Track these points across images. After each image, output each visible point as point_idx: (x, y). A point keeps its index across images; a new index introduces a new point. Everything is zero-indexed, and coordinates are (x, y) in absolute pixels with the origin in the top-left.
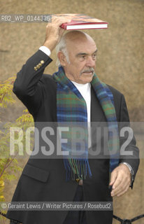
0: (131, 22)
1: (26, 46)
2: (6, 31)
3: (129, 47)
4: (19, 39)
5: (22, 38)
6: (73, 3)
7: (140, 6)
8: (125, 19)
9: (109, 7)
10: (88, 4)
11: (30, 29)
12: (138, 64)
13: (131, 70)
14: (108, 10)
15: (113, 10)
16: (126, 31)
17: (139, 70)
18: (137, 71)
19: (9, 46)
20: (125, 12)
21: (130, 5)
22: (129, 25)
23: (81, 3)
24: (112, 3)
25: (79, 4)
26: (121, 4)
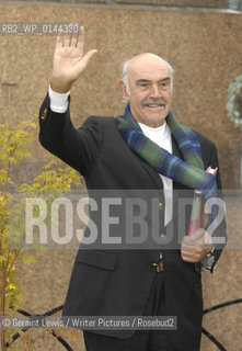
0: (186, 41)
1: (42, 76)
2: (13, 58)
3: (184, 76)
4: (32, 68)
5: (35, 67)
6: (105, 17)
7: (197, 19)
8: (177, 36)
9: (154, 21)
10: (126, 18)
11: (46, 54)
12: (197, 99)
13: (187, 108)
14: (154, 25)
15: (161, 26)
16: (179, 54)
17: (198, 107)
18: (195, 109)
19: (18, 77)
20: (176, 28)
21: (183, 18)
22: (183, 46)
23: (116, 17)
24: (159, 16)
25: (113, 17)
26: (171, 17)
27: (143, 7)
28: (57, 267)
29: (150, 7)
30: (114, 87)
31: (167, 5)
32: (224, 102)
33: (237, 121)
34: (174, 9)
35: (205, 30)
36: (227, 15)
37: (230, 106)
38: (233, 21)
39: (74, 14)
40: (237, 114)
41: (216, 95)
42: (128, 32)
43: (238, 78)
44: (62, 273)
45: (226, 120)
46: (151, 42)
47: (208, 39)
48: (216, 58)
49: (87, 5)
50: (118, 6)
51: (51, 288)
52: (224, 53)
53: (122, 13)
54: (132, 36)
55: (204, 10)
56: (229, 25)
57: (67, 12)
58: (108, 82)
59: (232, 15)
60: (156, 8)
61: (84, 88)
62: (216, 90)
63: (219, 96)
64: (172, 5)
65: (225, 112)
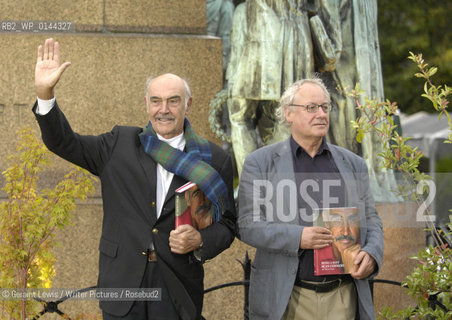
0: (172, 64)
2: (23, 81)
6: (102, 44)
7: (181, 44)
8: (164, 60)
9: (145, 47)
10: (120, 44)
14: (143, 50)
15: (151, 50)
19: (28, 98)
20: (164, 52)
21: (170, 44)
22: (170, 68)
23: (111, 44)
24: (148, 42)
25: (109, 44)
26: (159, 43)
27: (135, 35)
28: (65, 261)
29: (140, 35)
30: (111, 104)
31: (156, 33)
32: (207, 115)
33: (218, 132)
34: (161, 36)
35: (188, 53)
36: (207, 40)
37: (212, 119)
38: (213, 46)
39: (75, 43)
40: (218, 126)
41: (199, 110)
42: (122, 57)
43: (218, 95)
44: (70, 267)
45: (209, 132)
46: (142, 64)
47: (192, 61)
48: (199, 78)
49: (86, 35)
50: (112, 34)
51: (60, 280)
52: (206, 73)
53: (117, 40)
54: (126, 61)
55: (188, 36)
56: (210, 49)
57: (69, 41)
58: (105, 100)
59: (212, 40)
60: (146, 36)
61: (86, 105)
62: (201, 106)
63: (202, 110)
64: (160, 33)
65: (208, 125)
